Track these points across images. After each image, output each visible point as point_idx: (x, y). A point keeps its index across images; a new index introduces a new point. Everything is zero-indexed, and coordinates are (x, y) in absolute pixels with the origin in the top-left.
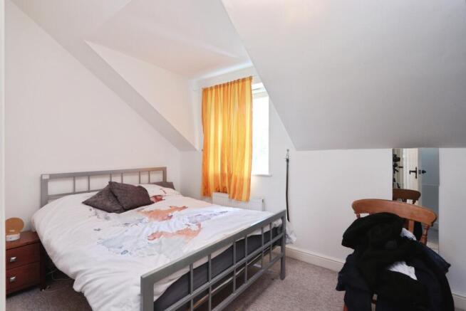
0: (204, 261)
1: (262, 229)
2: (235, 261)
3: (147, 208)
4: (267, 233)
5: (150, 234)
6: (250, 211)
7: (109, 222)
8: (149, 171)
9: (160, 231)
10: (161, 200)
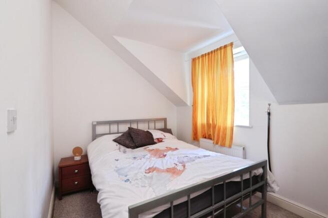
0: (184, 199)
1: (241, 176)
2: (213, 202)
3: (151, 147)
4: (248, 180)
5: (148, 168)
6: (231, 157)
7: (126, 155)
8: (155, 121)
9: (154, 167)
10: (161, 141)
